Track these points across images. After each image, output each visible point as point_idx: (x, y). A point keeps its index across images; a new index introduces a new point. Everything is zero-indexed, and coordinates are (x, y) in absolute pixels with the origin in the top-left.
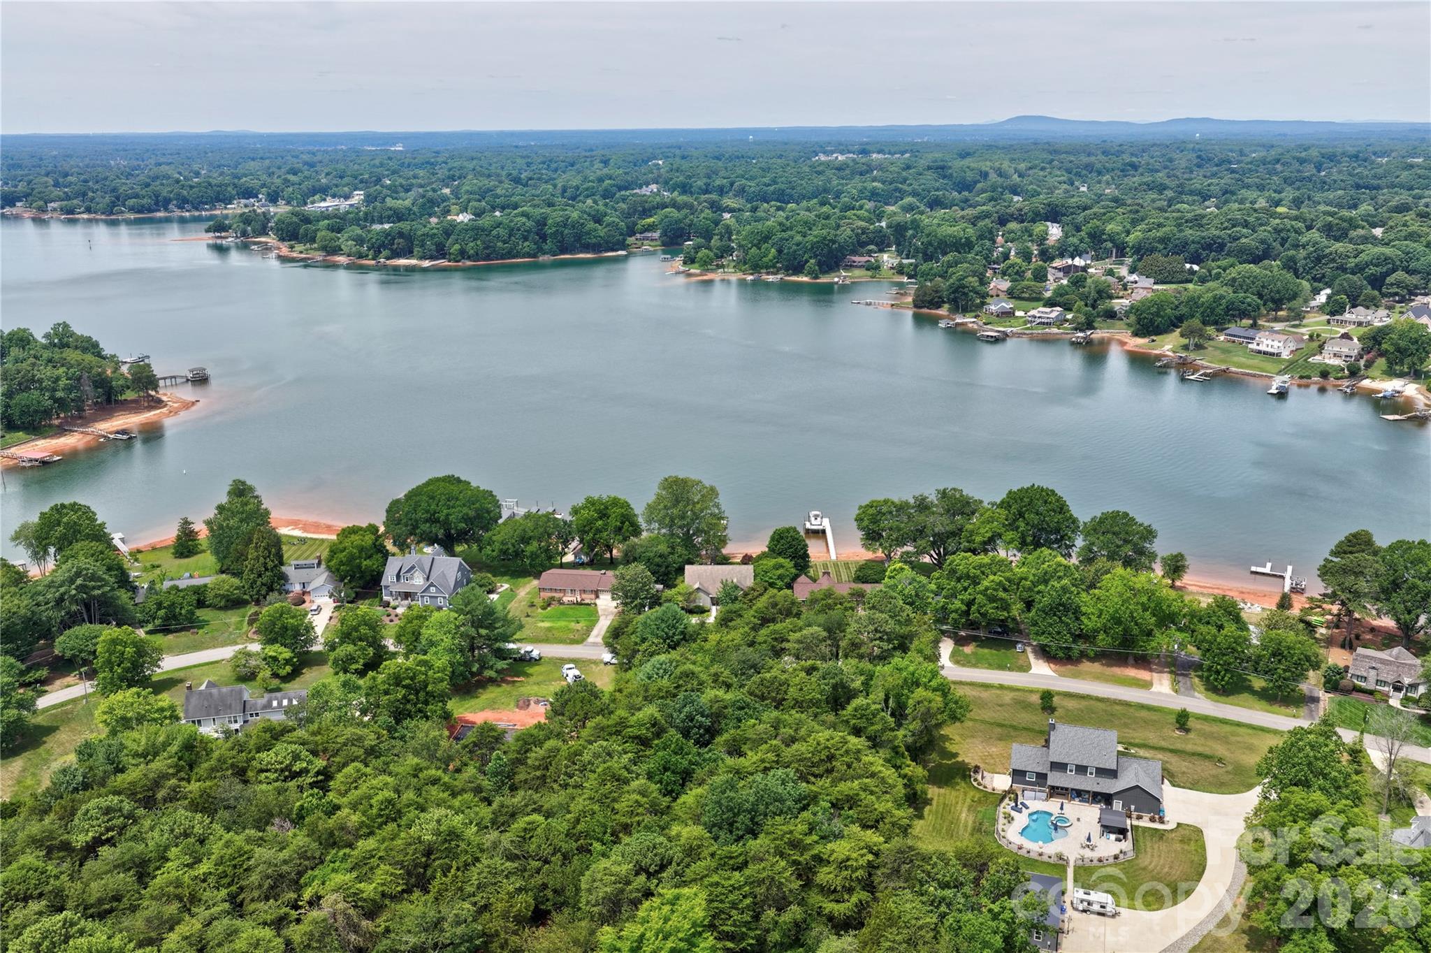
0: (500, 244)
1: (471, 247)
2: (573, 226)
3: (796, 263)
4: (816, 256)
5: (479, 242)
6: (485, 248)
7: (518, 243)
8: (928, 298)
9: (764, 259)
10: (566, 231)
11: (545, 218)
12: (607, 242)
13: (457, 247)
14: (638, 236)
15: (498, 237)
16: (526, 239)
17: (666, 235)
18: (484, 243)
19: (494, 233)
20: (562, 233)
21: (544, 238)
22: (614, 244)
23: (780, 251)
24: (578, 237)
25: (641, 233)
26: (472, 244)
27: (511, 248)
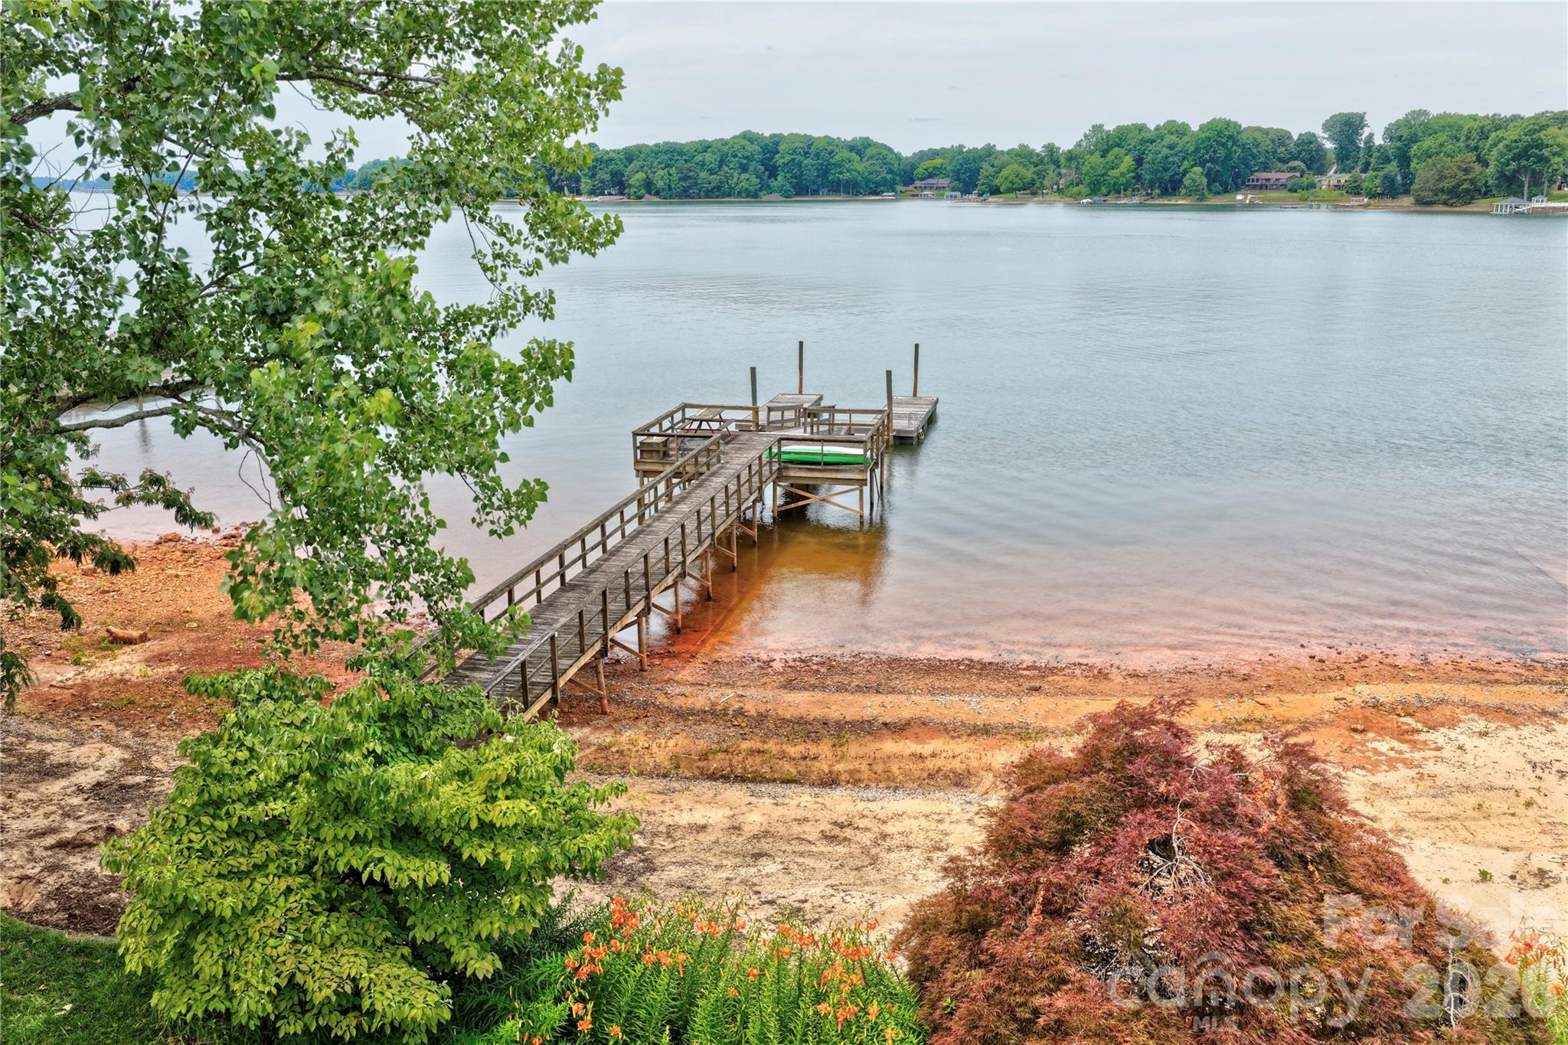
0: (703, 174)
1: (660, 179)
2: (817, 155)
3: (1167, 176)
4: (1202, 164)
5: (673, 171)
6: (680, 179)
7: (732, 175)
8: (1446, 185)
9: (1111, 173)
10: (806, 162)
11: (777, 144)
12: (868, 181)
13: (641, 175)
14: (918, 183)
15: (703, 164)
16: (744, 169)
17: (958, 179)
18: (680, 171)
19: (699, 158)
20: (800, 164)
21: (773, 172)
22: (878, 184)
23: (1139, 161)
24: (824, 171)
25: (922, 179)
26: (661, 172)
27: (721, 182)
